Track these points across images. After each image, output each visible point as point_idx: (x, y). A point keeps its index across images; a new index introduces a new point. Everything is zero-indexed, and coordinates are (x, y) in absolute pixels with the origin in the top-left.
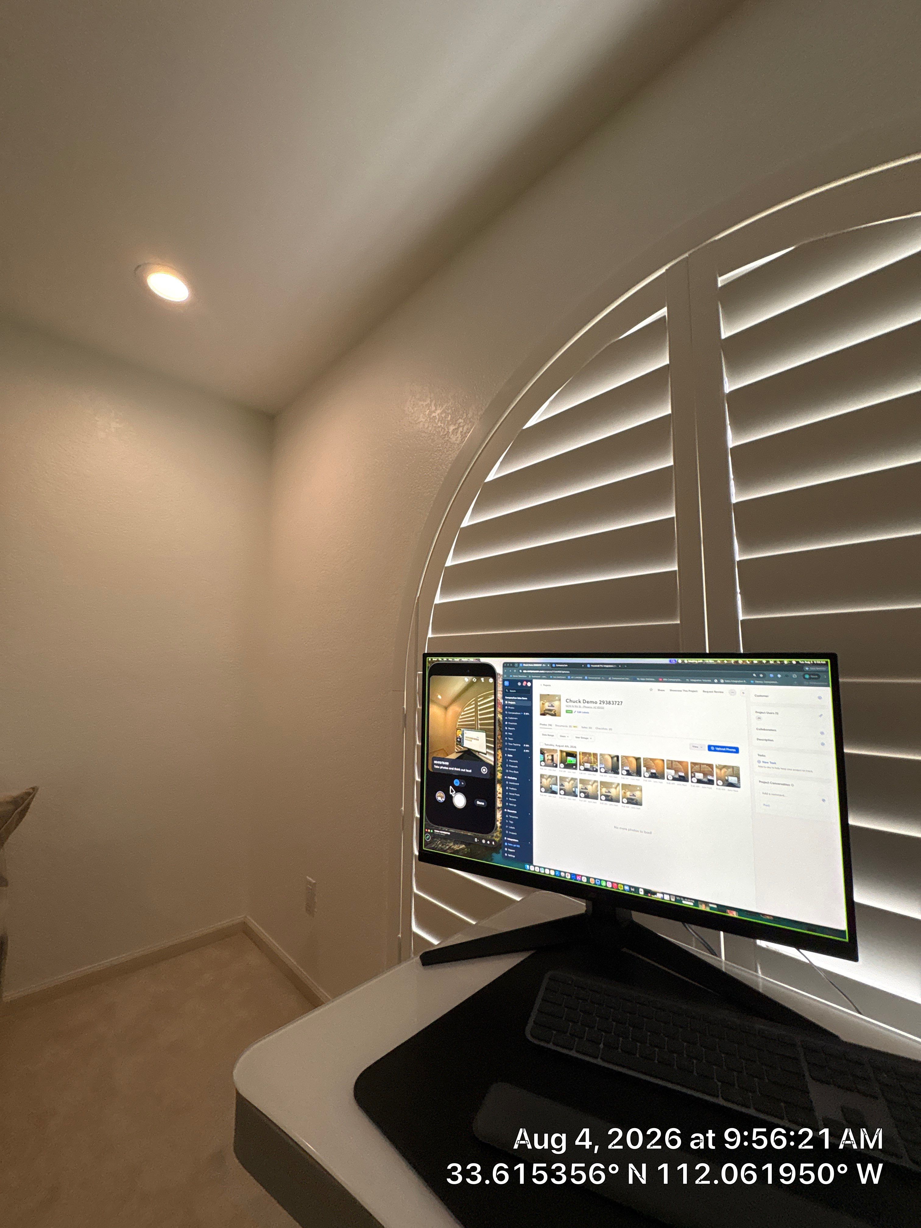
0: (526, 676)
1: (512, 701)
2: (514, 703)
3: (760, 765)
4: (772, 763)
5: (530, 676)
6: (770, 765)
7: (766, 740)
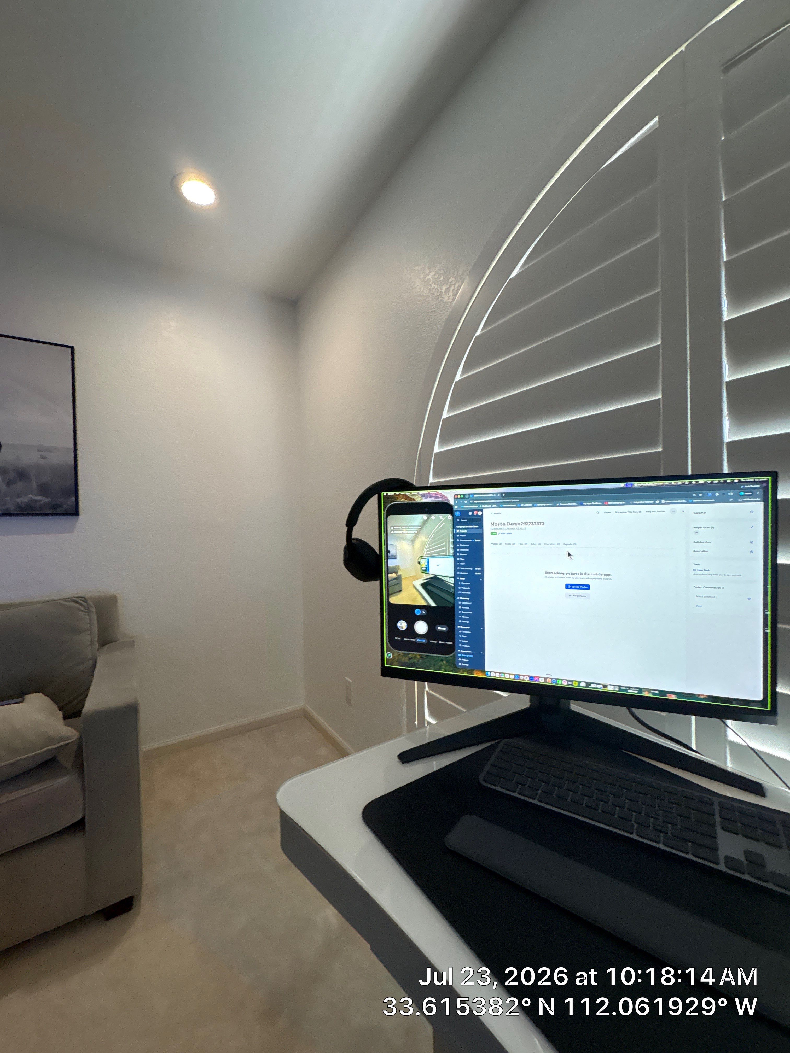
0: (477, 506)
1: (463, 530)
2: (466, 531)
3: (695, 573)
4: (706, 571)
5: (480, 506)
6: (704, 572)
7: (702, 551)
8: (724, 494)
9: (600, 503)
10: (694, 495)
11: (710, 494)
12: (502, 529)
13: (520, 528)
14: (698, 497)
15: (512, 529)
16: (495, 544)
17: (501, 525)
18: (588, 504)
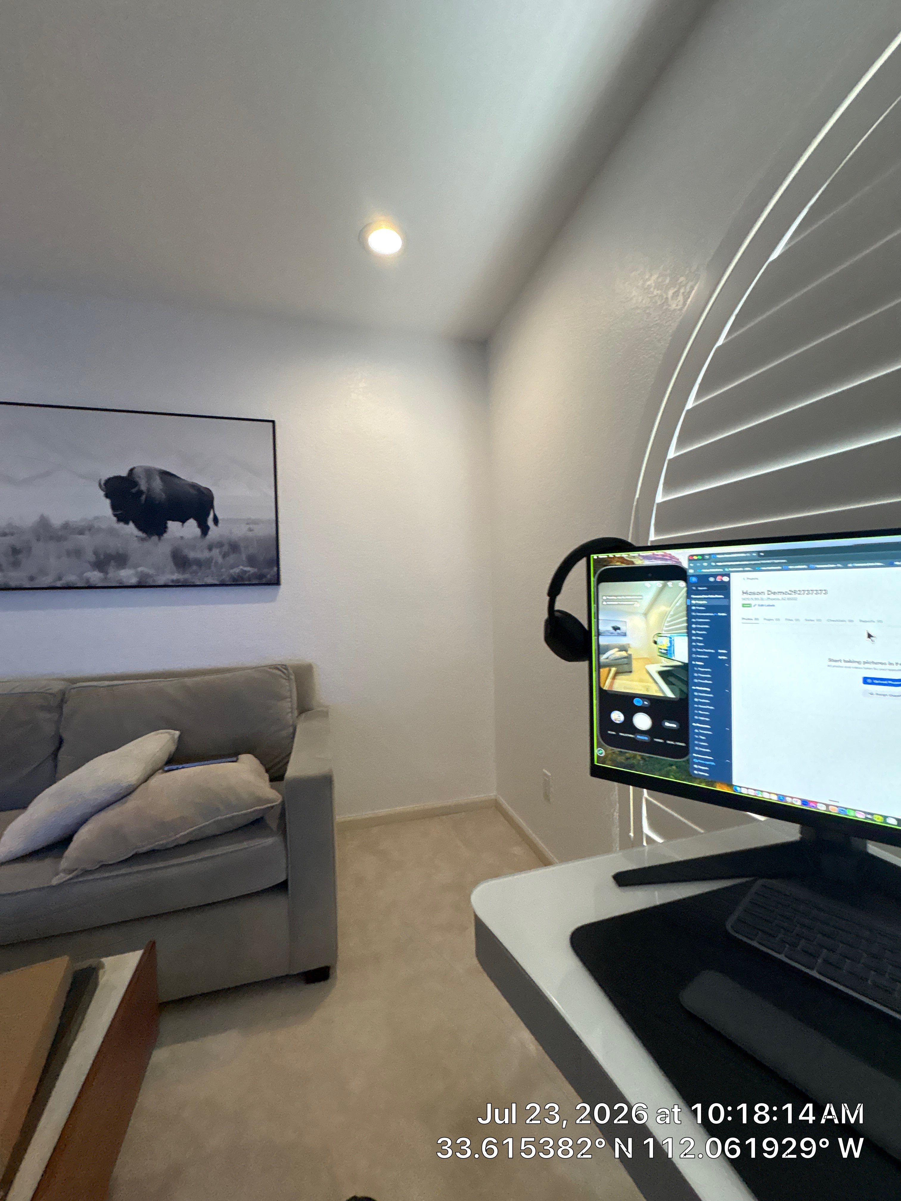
0: (721, 570)
1: (700, 600)
2: (705, 602)
5: (726, 570)
12: (760, 599)
13: (788, 598)
15: (774, 599)
16: (749, 619)
17: (759, 593)
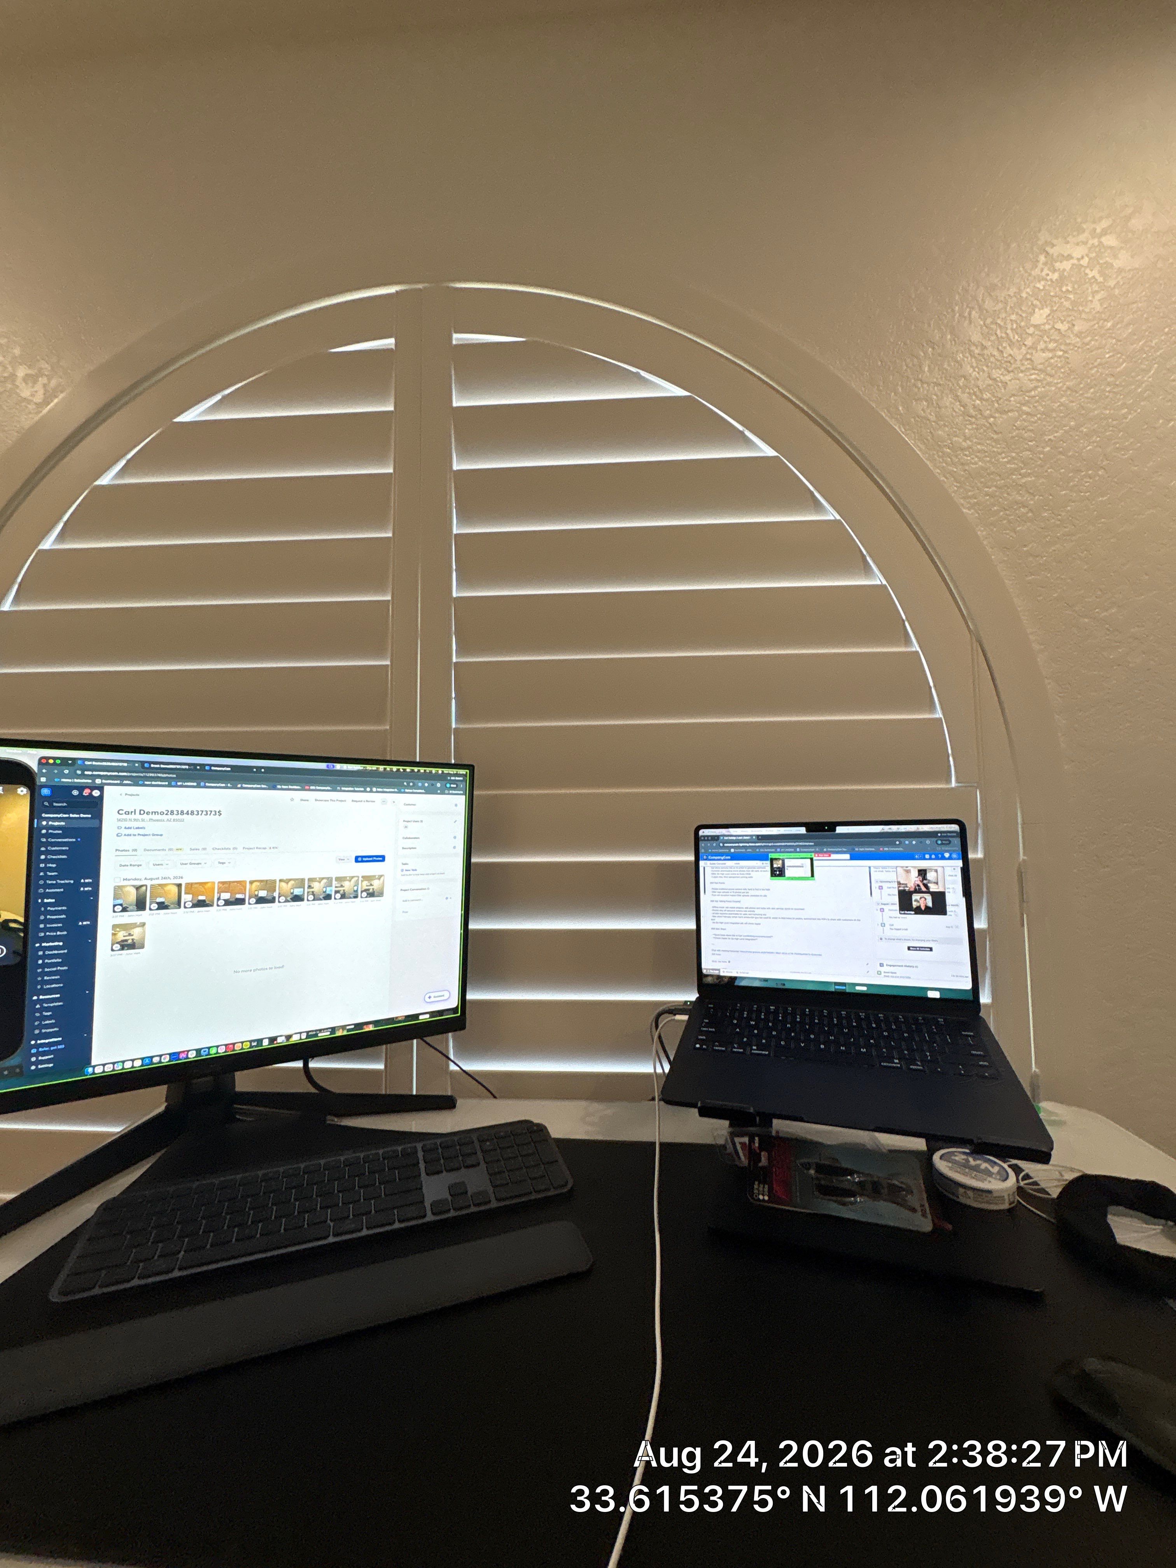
0: (89, 781)
1: (57, 821)
2: (63, 824)
3: (403, 873)
4: (413, 870)
5: (98, 781)
6: (411, 872)
7: (410, 848)
8: (432, 785)
9: (299, 787)
10: (405, 784)
11: (420, 784)
14: (408, 787)
18: (283, 787)
